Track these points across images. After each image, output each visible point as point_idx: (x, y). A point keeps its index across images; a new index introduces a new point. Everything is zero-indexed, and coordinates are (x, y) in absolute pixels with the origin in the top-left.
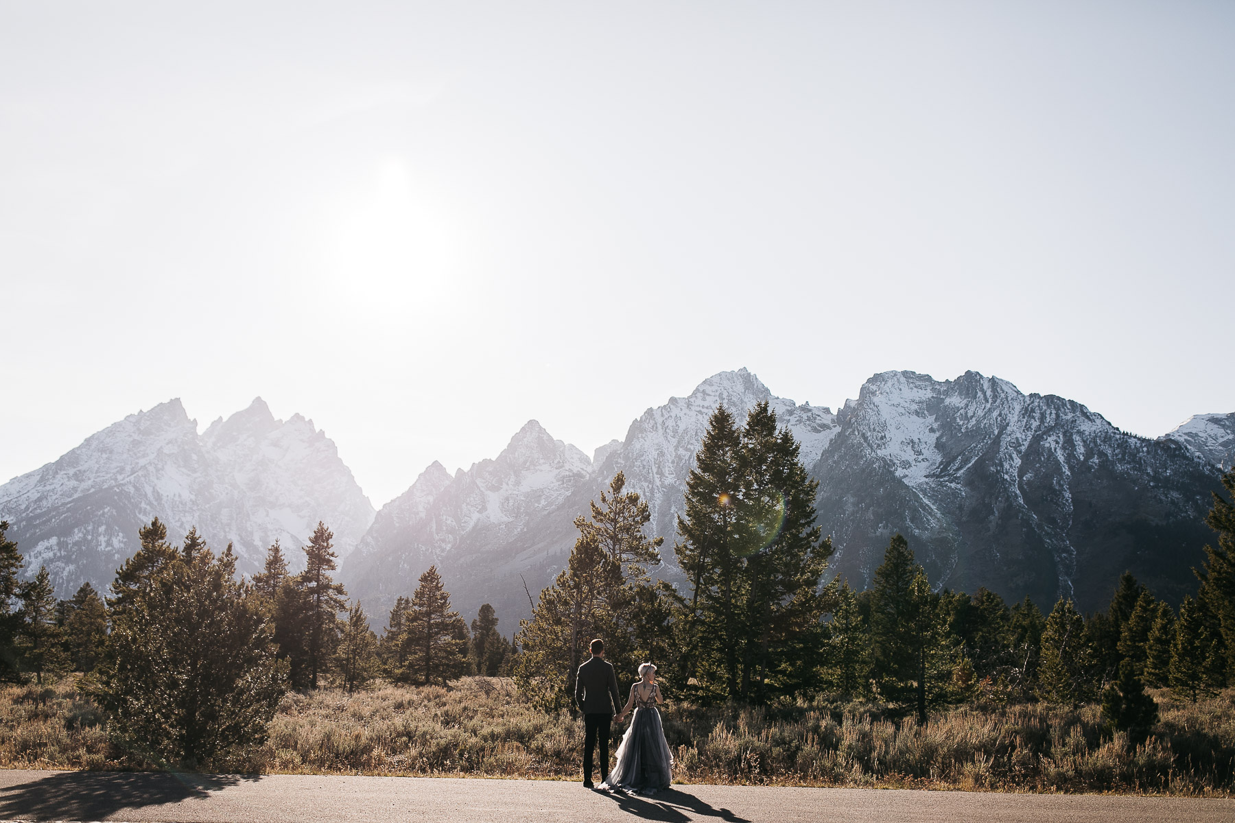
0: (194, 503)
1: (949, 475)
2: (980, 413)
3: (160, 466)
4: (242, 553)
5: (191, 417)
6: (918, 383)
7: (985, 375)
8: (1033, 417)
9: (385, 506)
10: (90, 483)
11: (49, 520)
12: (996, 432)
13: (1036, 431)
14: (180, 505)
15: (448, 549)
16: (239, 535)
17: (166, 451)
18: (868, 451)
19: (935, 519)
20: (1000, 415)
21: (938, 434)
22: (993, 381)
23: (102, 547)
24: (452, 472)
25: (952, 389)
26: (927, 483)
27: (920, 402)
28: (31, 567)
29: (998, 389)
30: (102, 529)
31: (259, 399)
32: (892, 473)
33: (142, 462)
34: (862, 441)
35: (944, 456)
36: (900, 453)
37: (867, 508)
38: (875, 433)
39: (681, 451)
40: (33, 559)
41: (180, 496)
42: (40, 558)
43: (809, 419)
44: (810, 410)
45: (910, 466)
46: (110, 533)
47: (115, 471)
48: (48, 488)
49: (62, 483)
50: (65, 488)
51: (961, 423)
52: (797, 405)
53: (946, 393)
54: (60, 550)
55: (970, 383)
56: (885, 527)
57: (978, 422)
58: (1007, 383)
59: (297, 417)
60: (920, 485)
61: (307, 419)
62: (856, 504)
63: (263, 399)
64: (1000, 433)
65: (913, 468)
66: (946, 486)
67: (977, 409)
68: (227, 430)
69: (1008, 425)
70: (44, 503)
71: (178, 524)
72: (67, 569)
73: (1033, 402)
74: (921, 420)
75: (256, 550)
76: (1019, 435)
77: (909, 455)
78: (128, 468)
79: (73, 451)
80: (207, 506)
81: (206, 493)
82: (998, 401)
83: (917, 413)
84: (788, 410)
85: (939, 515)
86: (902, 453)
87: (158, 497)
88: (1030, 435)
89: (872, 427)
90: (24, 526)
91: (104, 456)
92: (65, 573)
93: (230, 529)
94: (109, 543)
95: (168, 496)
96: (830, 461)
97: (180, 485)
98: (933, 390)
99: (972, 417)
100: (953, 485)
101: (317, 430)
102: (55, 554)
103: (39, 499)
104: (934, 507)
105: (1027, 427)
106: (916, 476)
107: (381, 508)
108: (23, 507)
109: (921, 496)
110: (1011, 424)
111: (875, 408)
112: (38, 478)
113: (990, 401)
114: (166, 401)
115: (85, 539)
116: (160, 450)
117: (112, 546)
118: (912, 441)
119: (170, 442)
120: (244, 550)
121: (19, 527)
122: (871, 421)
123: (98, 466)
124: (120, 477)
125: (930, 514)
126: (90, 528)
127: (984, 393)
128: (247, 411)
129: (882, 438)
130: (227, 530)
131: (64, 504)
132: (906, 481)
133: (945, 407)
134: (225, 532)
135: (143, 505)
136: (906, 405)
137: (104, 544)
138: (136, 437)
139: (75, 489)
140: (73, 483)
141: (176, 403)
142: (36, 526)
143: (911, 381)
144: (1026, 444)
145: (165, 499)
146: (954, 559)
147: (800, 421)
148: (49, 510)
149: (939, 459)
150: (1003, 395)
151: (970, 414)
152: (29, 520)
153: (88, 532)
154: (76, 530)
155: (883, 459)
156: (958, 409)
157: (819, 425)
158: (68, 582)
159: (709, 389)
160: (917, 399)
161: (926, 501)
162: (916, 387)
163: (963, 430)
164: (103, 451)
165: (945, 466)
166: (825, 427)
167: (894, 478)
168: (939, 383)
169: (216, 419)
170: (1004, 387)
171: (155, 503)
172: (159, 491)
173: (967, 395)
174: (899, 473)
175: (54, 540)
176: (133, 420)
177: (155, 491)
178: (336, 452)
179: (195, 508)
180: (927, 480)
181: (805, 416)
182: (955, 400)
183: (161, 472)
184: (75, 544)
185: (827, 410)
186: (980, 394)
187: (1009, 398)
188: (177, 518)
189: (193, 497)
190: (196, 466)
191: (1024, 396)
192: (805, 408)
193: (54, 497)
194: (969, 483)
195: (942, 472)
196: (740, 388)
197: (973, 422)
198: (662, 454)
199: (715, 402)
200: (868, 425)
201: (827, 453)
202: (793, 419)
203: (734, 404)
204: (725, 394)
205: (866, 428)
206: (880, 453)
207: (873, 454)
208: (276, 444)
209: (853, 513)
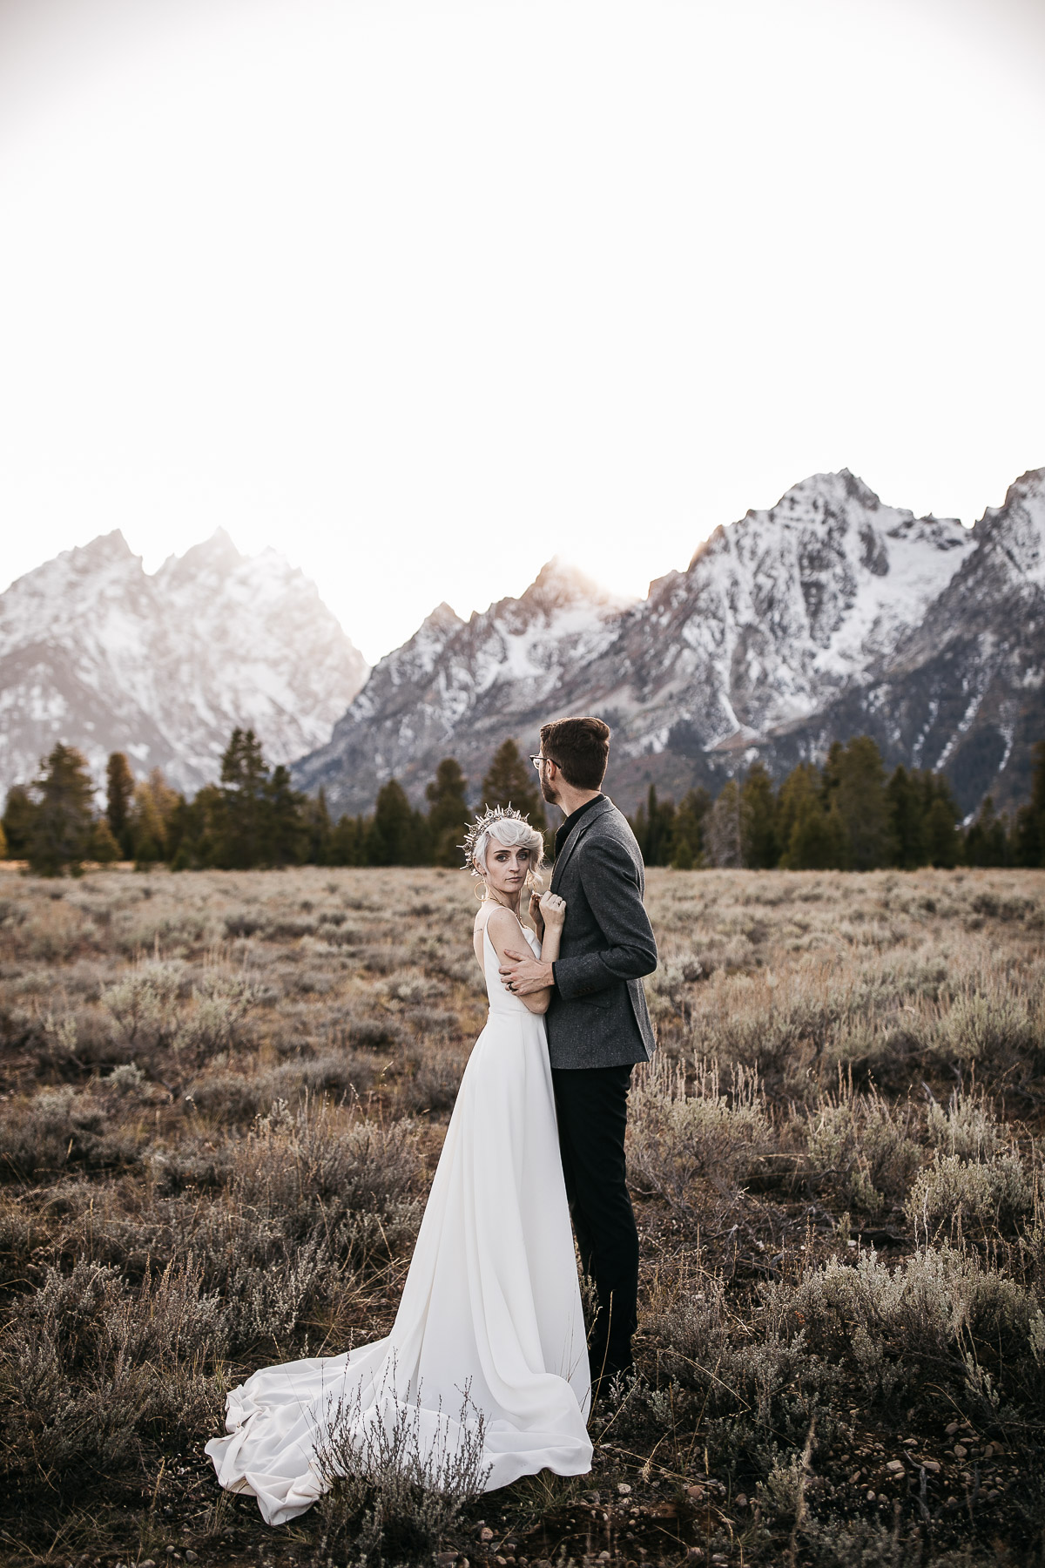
0: (147, 658)
3: (102, 612)
5: (135, 552)
9: (381, 659)
10: (19, 635)
14: (129, 661)
15: (460, 711)
16: (204, 698)
17: (109, 593)
18: (1015, 573)
23: (38, 714)
24: (464, 616)
30: (36, 691)
31: (220, 529)
33: (81, 608)
34: (1006, 559)
37: (1012, 648)
38: (1024, 550)
39: (762, 579)
41: (128, 649)
43: (934, 533)
44: (935, 522)
46: (45, 695)
47: (48, 619)
52: (918, 516)
56: (1036, 673)
59: (269, 549)
62: (996, 645)
63: (226, 530)
68: (183, 568)
71: (129, 685)
75: (225, 716)
78: (64, 616)
80: (163, 661)
81: (161, 645)
84: (905, 523)
87: (103, 652)
89: (1020, 542)
91: (36, 601)
93: (192, 689)
94: (45, 709)
95: (114, 650)
96: (962, 589)
97: (128, 636)
101: (293, 567)
107: (376, 663)
111: (1026, 516)
114: (105, 533)
115: (16, 704)
116: (101, 595)
117: (49, 713)
119: (115, 582)
122: (1021, 533)
123: (27, 614)
124: (54, 627)
126: (21, 690)
128: (207, 544)
129: (1034, 556)
130: (188, 691)
134: (186, 693)
135: (85, 662)
137: (39, 711)
138: (73, 577)
141: (117, 534)
145: (110, 653)
147: (921, 536)
153: (19, 695)
155: (1036, 584)
157: (948, 541)
159: (798, 495)
164: (33, 595)
166: (954, 543)
169: (168, 555)
171: (98, 658)
172: (103, 643)
176: (68, 558)
177: (98, 644)
178: (318, 592)
179: (148, 664)
181: (928, 529)
183: (103, 620)
185: (958, 522)
188: (127, 677)
190: (146, 611)
192: (928, 520)
196: (840, 491)
198: (735, 583)
199: (808, 512)
200: (1016, 539)
201: (958, 578)
202: (912, 533)
203: (833, 515)
204: (820, 503)
205: (1013, 543)
206: (1032, 576)
207: (1022, 578)
208: (243, 582)
209: (992, 657)
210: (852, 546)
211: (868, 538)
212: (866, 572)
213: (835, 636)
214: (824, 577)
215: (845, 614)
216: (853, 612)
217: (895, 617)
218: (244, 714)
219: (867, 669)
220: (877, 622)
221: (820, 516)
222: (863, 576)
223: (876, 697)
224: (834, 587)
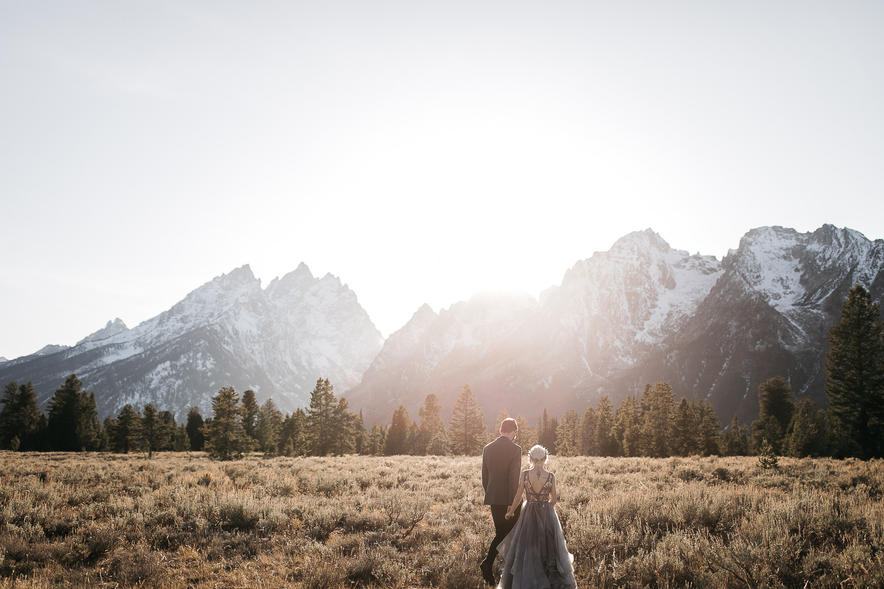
0: (260, 336)
1: (811, 303)
2: (836, 255)
3: (237, 312)
4: (294, 371)
5: (257, 277)
6: (785, 235)
7: (838, 227)
8: (879, 258)
9: (390, 336)
10: (191, 324)
11: (165, 350)
12: (849, 270)
13: (881, 268)
14: (251, 338)
15: (435, 365)
16: (292, 358)
17: (241, 301)
18: (747, 287)
19: (801, 338)
20: (851, 256)
21: (801, 273)
22: (845, 231)
23: (200, 368)
24: (437, 311)
25: (812, 238)
26: (794, 310)
27: (787, 249)
28: (154, 382)
29: (850, 237)
30: (199, 355)
31: (302, 263)
32: (766, 303)
33: (225, 309)
34: (742, 279)
35: (807, 289)
36: (772, 288)
37: (747, 330)
38: (752, 274)
39: (603, 291)
40: (155, 377)
41: (251, 332)
42: (159, 376)
43: (700, 265)
44: (701, 258)
45: (780, 298)
46: (204, 357)
47: (207, 315)
48: (165, 328)
49: (173, 325)
50: (175, 328)
51: (820, 264)
52: (691, 255)
53: (808, 242)
54: (172, 370)
55: (826, 233)
56: (762, 344)
57: (834, 262)
58: (857, 232)
59: (329, 275)
60: (788, 311)
61: (335, 277)
62: (738, 327)
63: (305, 263)
64: (852, 271)
65: (783, 299)
66: (809, 312)
67: (832, 253)
68: (280, 286)
69: (858, 264)
70: (162, 339)
71: (250, 351)
72: (177, 383)
73: (878, 246)
74: (788, 263)
75: (303, 368)
76: (867, 272)
77: (779, 289)
78: (216, 313)
79: (180, 303)
80: (269, 338)
81: (268, 330)
82: (850, 246)
83: (785, 257)
84: (684, 259)
85: (804, 334)
86: (774, 288)
87: (236, 333)
88: (876, 271)
89: (750, 269)
90: (149, 354)
91: (200, 305)
92: (176, 386)
93: (285, 354)
94: (204, 365)
95: (242, 332)
96: (717, 295)
97: (251, 324)
98: (797, 239)
99: (829, 259)
100: (815, 311)
101: (343, 284)
102: (169, 373)
103: (159, 336)
104: (800, 328)
105: (874, 265)
106: (785, 305)
107: (388, 337)
108: (148, 342)
109: (790, 320)
110: (861, 263)
111: (752, 255)
112: (157, 321)
113: (843, 246)
114: (240, 266)
115: (188, 362)
116: (237, 301)
117: (206, 367)
118: (781, 279)
119: (243, 295)
120: (295, 368)
121: (146, 355)
122: (749, 264)
123: (196, 312)
124: (210, 320)
125: (797, 333)
126: (191, 355)
127: (838, 240)
128: (295, 272)
129: (758, 277)
130: (283, 355)
131: (175, 339)
132: (777, 309)
133: (808, 252)
134: (282, 356)
135: (226, 338)
136: (776, 252)
137: (201, 366)
138: (221, 292)
139: (182, 329)
140: (181, 324)
141: (247, 267)
142: (156, 354)
143: (779, 233)
144: (873, 278)
145: (240, 334)
146: (817, 367)
147: (693, 266)
148: (165, 343)
149: (803, 291)
150: (853, 241)
151: (827, 256)
152: (152, 350)
153: (190, 357)
154: (182, 356)
155: (759, 293)
156: (818, 253)
157: (708, 269)
158: (178, 392)
159: (623, 245)
160: (785, 247)
161: (793, 323)
162: (783, 238)
163: (822, 269)
164: (199, 302)
165: (808, 297)
166: (712, 270)
167: (768, 307)
168: (802, 234)
169: (274, 278)
170: (855, 236)
171: (234, 337)
172: (237, 328)
173: (824, 242)
174: (772, 303)
175: (168, 364)
176: (219, 280)
177: (234, 329)
178: (356, 300)
179: (261, 340)
180: (794, 307)
181: (697, 263)
182: (815, 247)
183: (237, 315)
184: (182, 366)
185: (714, 258)
186: (834, 241)
187: (859, 244)
188: (249, 347)
189: (259, 332)
190: (261, 311)
191: (870, 241)
192: (697, 257)
193: (168, 334)
194: (828, 309)
195: (806, 301)
196: (646, 243)
197: (830, 262)
198: (589, 293)
199: (628, 254)
200: (747, 267)
201: (715, 290)
202: (688, 265)
203: (643, 255)
204: (636, 248)
205: (745, 270)
206: (756, 288)
207: (751, 289)
208: (315, 294)
209: (736, 334)
210: (654, 272)
211: (663, 268)
212: (663, 287)
213: (646, 323)
214: (639, 289)
215: (651, 311)
216: (657, 309)
217: (680, 312)
218: (314, 367)
219: (664, 342)
220: (670, 315)
221: (635, 257)
222: (661, 289)
223: (671, 357)
224: (644, 295)
